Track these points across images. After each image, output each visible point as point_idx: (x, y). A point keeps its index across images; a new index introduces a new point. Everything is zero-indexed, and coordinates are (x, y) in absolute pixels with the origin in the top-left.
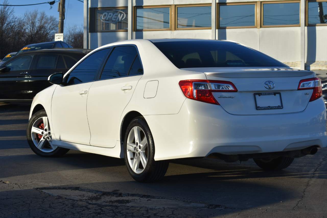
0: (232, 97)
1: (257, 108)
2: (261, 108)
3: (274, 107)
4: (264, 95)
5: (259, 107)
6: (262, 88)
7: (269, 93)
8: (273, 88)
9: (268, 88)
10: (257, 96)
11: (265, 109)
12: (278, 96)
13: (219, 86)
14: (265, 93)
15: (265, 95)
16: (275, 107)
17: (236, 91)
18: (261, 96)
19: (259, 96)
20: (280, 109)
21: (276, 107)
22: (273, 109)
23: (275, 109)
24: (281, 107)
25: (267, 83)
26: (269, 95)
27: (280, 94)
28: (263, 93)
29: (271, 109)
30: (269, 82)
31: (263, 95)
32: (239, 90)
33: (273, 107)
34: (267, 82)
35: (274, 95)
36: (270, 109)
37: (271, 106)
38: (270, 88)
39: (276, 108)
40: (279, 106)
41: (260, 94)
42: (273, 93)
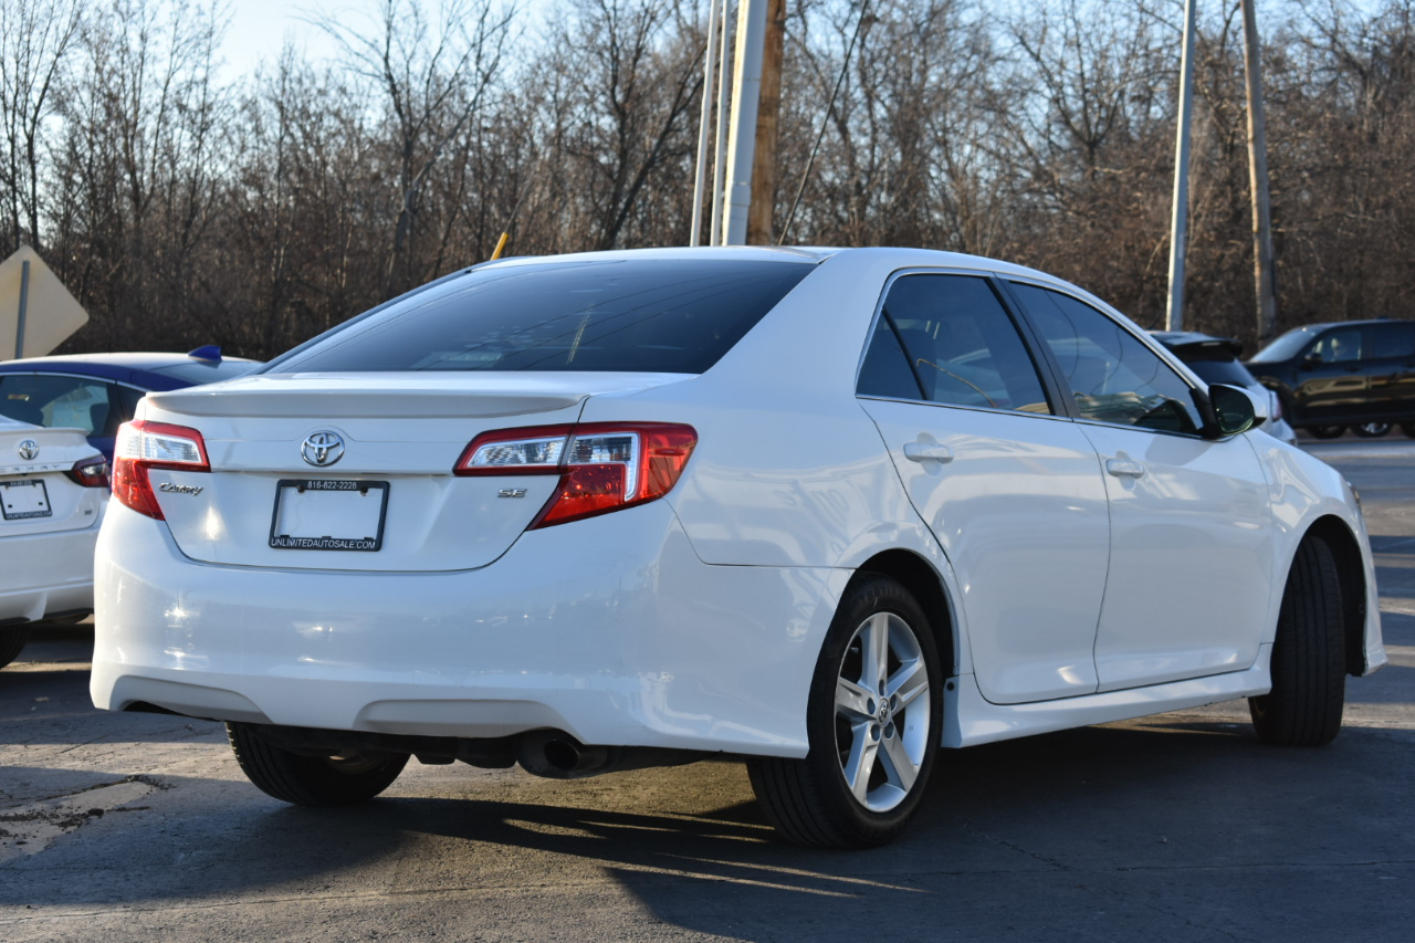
0: (196, 493)
1: (280, 541)
2: (286, 542)
3: (341, 540)
4: (316, 489)
5: (287, 537)
7: (338, 482)
8: (338, 459)
9: (315, 460)
10: (292, 492)
11: (301, 547)
12: (375, 495)
14: (322, 482)
15: (322, 489)
16: (345, 540)
17: (206, 468)
18: (307, 492)
19: (302, 490)
20: (362, 550)
21: (348, 541)
22: (334, 549)
23: (342, 549)
24: (376, 544)
25: (316, 439)
26: (337, 489)
27: (386, 487)
28: (313, 481)
29: (328, 549)
30: (322, 436)
31: (312, 489)
32: (214, 465)
33: (335, 540)
34: (315, 434)
35: (359, 492)
36: (323, 548)
38: (321, 462)
39: (348, 544)
40: (366, 539)
41: (299, 483)
42: (355, 484)
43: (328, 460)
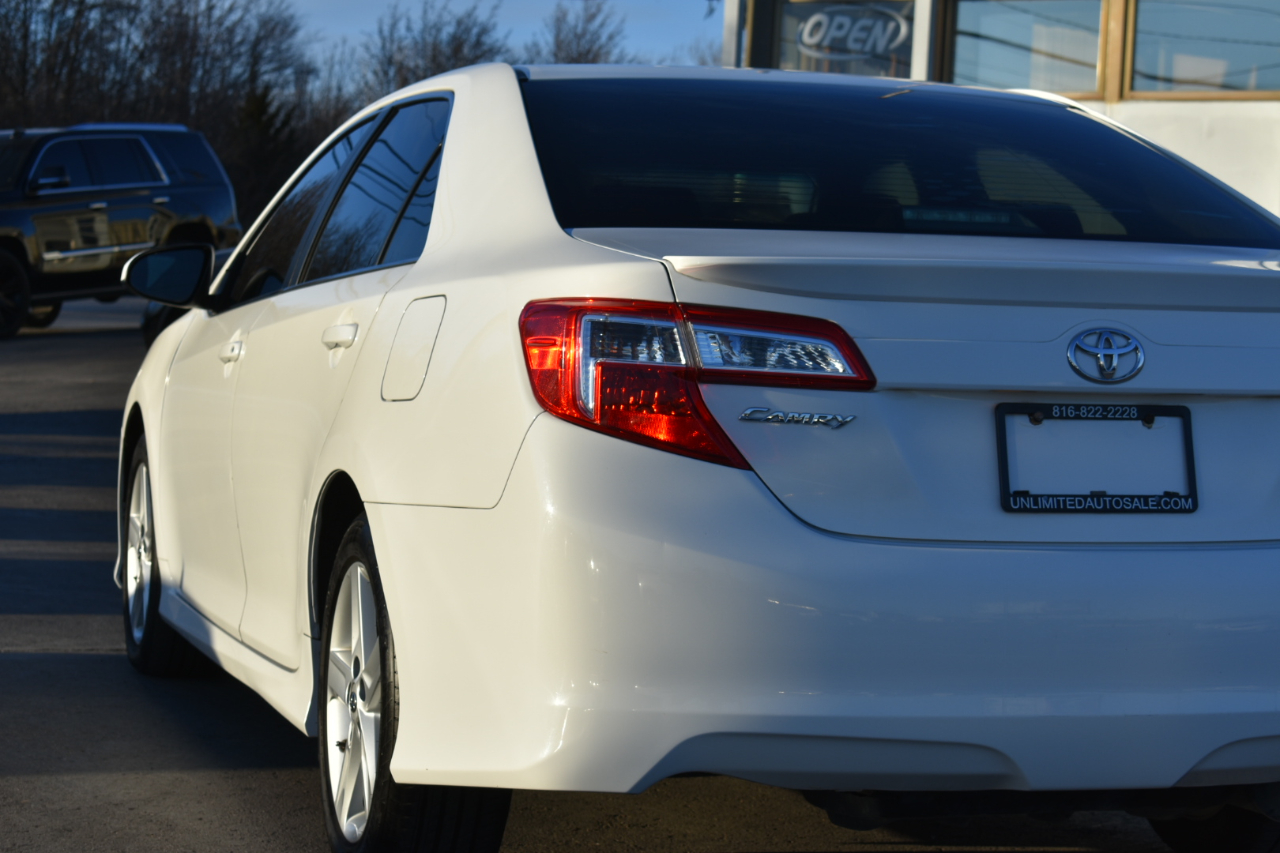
0: (834, 423)
1: (1012, 500)
2: (1036, 503)
3: (1132, 497)
4: (1067, 418)
5: (1025, 494)
6: (1053, 374)
7: (1105, 407)
8: (1135, 373)
9: (1095, 374)
10: (1020, 428)
11: (1065, 511)
12: (1168, 428)
13: (758, 349)
14: (1077, 407)
15: (1078, 417)
16: (1139, 497)
17: (862, 380)
18: (1046, 423)
19: (1036, 421)
20: (1172, 511)
21: (1146, 498)
22: (1123, 511)
23: (1137, 511)
24: (1183, 501)
25: (1091, 340)
26: (1105, 418)
27: (1184, 415)
28: (1060, 406)
29: (1112, 511)
30: (1106, 336)
31: (1061, 417)
32: (882, 376)
33: (1122, 497)
34: (1089, 333)
35: (1140, 423)
36: (1104, 511)
37: (1113, 488)
38: (1106, 375)
39: (1146, 504)
40: (1167, 494)
41: (1039, 409)
42: (1134, 411)
43: (1118, 374)
